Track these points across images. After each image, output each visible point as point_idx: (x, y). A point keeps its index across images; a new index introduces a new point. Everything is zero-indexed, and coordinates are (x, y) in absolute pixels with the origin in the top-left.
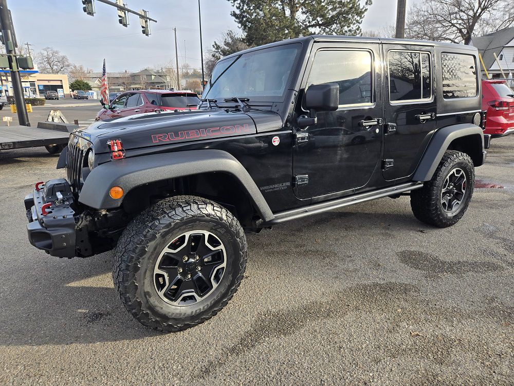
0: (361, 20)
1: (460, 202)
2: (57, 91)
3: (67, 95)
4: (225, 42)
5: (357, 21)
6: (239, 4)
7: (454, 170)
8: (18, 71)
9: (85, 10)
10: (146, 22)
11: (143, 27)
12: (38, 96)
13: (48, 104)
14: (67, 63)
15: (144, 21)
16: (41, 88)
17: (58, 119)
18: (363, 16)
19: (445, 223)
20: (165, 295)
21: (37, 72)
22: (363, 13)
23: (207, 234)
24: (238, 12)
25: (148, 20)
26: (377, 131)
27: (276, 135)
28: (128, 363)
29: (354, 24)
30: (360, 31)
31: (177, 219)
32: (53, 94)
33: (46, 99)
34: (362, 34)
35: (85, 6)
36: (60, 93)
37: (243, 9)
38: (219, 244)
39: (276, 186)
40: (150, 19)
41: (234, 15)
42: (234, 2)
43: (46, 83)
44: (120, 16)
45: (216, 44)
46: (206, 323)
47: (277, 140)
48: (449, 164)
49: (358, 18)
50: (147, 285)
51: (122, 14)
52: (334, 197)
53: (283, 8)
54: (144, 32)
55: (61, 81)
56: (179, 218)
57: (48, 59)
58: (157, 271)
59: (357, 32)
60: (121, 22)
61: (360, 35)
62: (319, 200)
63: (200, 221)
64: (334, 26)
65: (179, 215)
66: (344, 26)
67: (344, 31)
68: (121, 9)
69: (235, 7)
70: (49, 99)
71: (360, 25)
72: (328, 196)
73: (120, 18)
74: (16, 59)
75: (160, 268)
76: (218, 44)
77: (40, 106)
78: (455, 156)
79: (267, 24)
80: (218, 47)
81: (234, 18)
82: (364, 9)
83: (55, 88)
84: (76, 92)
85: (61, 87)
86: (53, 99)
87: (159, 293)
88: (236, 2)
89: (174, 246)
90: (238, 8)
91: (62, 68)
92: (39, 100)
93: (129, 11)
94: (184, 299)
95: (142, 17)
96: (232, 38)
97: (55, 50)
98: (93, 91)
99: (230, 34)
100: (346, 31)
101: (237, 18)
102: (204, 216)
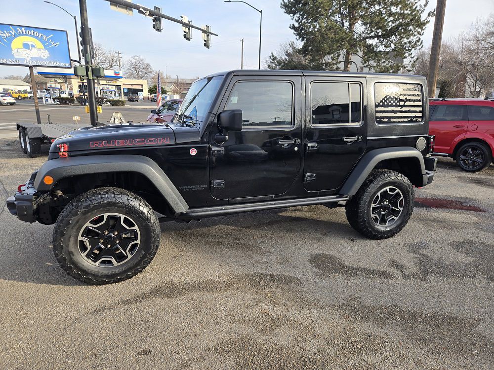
0: (423, 31)
1: (396, 218)
2: (138, 95)
3: (146, 97)
4: (287, 52)
5: (419, 33)
6: (299, 17)
7: (387, 188)
8: (93, 79)
9: (154, 28)
10: (208, 36)
11: (205, 41)
12: (123, 98)
13: (128, 106)
14: (150, 70)
15: (206, 35)
16: (126, 91)
17: (119, 120)
18: (424, 28)
19: (375, 235)
20: (87, 256)
21: (122, 77)
22: (425, 24)
23: (123, 217)
24: (297, 25)
25: (210, 34)
26: (296, 149)
27: (192, 147)
28: (54, 299)
29: (415, 35)
30: (421, 43)
31: (95, 203)
32: (134, 97)
33: (129, 100)
34: (423, 46)
35: (154, 23)
36: (140, 96)
37: (301, 21)
38: (134, 226)
39: (194, 187)
40: (212, 34)
41: (293, 27)
42: (294, 15)
43: (130, 87)
44: (185, 32)
45: (273, 55)
46: (121, 283)
47: (194, 151)
48: (378, 183)
49: (420, 30)
50: (73, 247)
51: (187, 30)
52: (252, 201)
53: (342, 20)
54: (205, 45)
55: (142, 85)
56: (97, 202)
57: (136, 65)
58: (80, 238)
59: (418, 44)
60: (185, 36)
61: (421, 46)
62: (237, 202)
63: (115, 206)
64: (393, 37)
65: (97, 200)
66: (404, 38)
67: (403, 42)
68: (185, 25)
69: (294, 20)
70: (131, 101)
71: (421, 37)
72: (246, 199)
73: (185, 33)
74: (92, 69)
75: (82, 236)
76: (275, 55)
77: (121, 107)
78: (386, 175)
79: (322, 36)
80: (274, 58)
81: (293, 31)
82: (426, 21)
83: (136, 91)
84: (153, 95)
85: (141, 90)
86: (134, 101)
87: (82, 255)
88: (296, 15)
89: (95, 222)
90: (297, 21)
91: (145, 74)
92: (120, 101)
93: (193, 27)
94: (103, 262)
95: (204, 31)
96: (293, 48)
97: (141, 58)
98: (167, 95)
99: (292, 44)
100: (405, 43)
101: (295, 31)
102: (118, 203)
